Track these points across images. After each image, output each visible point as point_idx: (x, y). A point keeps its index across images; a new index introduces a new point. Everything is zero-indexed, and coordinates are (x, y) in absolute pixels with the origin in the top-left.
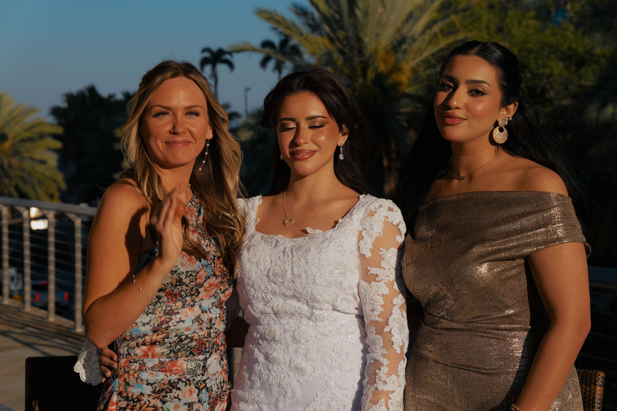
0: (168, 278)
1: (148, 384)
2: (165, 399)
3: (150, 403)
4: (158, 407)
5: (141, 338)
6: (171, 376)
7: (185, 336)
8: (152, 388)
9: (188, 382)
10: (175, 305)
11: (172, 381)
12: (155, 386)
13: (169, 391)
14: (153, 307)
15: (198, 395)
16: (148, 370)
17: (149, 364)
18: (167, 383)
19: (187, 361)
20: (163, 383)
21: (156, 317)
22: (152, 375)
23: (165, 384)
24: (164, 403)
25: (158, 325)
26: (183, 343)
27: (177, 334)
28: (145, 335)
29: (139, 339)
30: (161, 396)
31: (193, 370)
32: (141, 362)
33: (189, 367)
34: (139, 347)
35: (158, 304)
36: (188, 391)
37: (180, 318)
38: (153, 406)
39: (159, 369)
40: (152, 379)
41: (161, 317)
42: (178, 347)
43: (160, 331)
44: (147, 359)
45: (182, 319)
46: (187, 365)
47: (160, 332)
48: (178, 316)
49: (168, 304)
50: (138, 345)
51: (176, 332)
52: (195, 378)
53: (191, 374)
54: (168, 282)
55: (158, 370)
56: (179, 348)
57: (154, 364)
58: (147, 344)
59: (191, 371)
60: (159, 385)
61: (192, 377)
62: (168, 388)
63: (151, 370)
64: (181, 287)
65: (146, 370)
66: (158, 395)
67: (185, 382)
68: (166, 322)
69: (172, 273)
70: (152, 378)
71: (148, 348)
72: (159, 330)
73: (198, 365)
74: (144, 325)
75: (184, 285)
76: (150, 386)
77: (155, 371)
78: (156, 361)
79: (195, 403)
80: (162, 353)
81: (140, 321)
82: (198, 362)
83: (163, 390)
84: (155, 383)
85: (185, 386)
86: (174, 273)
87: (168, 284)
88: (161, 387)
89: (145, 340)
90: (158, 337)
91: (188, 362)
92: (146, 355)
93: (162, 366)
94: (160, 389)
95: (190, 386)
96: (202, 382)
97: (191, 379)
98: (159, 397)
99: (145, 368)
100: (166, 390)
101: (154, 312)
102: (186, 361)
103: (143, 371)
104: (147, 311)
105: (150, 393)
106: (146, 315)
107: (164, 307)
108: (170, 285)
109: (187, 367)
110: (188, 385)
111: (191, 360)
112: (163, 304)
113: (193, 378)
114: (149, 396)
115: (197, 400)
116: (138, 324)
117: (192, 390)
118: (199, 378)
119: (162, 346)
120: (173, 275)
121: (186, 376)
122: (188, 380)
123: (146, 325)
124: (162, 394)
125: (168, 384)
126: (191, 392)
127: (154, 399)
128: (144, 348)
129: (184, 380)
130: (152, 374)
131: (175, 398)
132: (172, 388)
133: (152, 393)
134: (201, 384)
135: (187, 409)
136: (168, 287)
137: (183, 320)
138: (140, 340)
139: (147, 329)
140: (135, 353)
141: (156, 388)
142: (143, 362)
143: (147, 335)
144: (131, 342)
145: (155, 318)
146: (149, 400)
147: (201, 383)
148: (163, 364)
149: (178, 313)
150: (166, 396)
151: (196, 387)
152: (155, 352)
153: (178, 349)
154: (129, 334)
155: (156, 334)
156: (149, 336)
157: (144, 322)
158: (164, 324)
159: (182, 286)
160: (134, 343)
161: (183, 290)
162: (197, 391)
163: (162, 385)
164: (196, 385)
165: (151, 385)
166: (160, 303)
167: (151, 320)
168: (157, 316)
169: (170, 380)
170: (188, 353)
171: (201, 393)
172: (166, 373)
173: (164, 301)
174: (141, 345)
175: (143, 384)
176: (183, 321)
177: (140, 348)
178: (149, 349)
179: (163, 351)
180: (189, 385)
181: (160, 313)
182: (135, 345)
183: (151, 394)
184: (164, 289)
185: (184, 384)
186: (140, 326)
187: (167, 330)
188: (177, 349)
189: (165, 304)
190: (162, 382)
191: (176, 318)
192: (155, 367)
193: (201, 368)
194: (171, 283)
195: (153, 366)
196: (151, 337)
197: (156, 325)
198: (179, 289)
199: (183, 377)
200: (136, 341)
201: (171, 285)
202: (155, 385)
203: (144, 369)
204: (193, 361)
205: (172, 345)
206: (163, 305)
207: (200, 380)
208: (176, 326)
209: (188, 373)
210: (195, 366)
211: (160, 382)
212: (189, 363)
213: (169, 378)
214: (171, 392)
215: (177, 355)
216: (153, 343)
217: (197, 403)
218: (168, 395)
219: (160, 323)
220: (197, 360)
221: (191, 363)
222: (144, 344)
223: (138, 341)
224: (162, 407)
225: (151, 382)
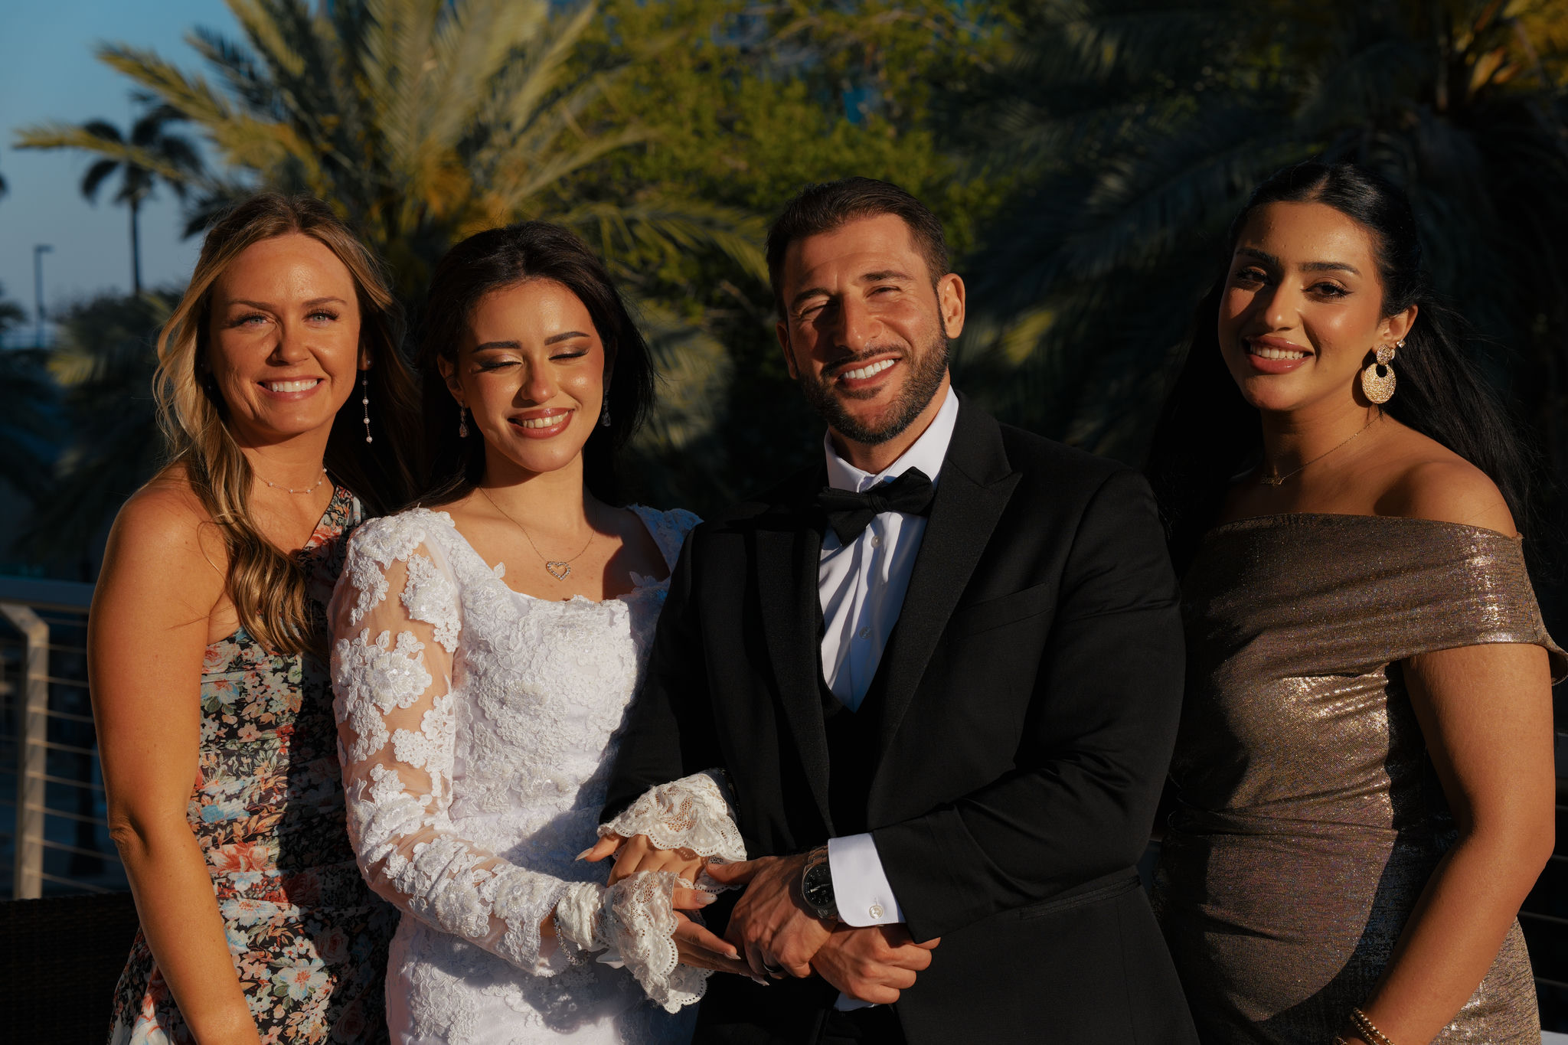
0: (284, 699)
1: (239, 928)
2: (278, 961)
3: (243, 972)
4: (262, 981)
5: (224, 828)
6: (290, 909)
7: (319, 818)
8: (249, 938)
9: (328, 922)
10: (299, 754)
11: (292, 920)
12: (255, 933)
13: (287, 942)
14: (249, 760)
15: (349, 949)
16: (239, 898)
17: (241, 887)
18: (280, 924)
19: (323, 875)
20: (274, 924)
21: (256, 781)
22: (247, 908)
23: (276, 927)
24: (275, 970)
25: (261, 799)
26: (314, 831)
27: (302, 813)
28: (231, 822)
29: (219, 830)
30: (271, 955)
31: (336, 894)
32: (223, 881)
33: (329, 886)
34: (217, 847)
35: (262, 753)
36: (329, 940)
37: (310, 780)
38: (252, 980)
39: (265, 895)
40: (247, 918)
41: (266, 780)
42: (304, 842)
43: (265, 811)
44: (237, 874)
45: (313, 782)
46: (325, 884)
47: (264, 813)
48: (305, 777)
49: (282, 753)
50: (216, 844)
51: (301, 811)
52: (342, 911)
53: (334, 902)
54: (283, 708)
55: (260, 896)
56: (307, 843)
57: (252, 884)
58: (236, 840)
59: (332, 897)
60: (262, 929)
61: (337, 910)
62: (284, 935)
63: (245, 896)
64: (313, 718)
65: (235, 897)
66: (263, 953)
67: (321, 921)
68: (279, 789)
69: (292, 688)
70: (248, 915)
71: (237, 849)
72: (262, 810)
73: (348, 882)
74: (229, 798)
75: (320, 713)
76: (243, 931)
77: (255, 899)
78: (256, 877)
79: (343, 965)
80: (270, 857)
81: (221, 790)
82: (348, 876)
83: (272, 940)
84: (255, 925)
85: (322, 929)
86: (296, 688)
87: (283, 712)
88: (269, 934)
89: (232, 832)
90: (260, 824)
91: (327, 876)
92: (234, 864)
93: (270, 888)
94: (267, 939)
95: (333, 930)
96: (358, 920)
97: (335, 914)
98: (265, 957)
99: (233, 894)
100: (281, 941)
101: (253, 771)
102: (321, 874)
103: (227, 900)
104: (238, 769)
105: (245, 949)
106: (235, 778)
107: (274, 760)
108: (287, 715)
109: (325, 887)
110: (328, 928)
111: (331, 873)
112: (270, 752)
113: (338, 913)
114: (242, 959)
115: (349, 958)
116: (215, 799)
117: (338, 938)
118: (351, 911)
119: (269, 841)
120: (295, 692)
121: (323, 910)
122: (327, 916)
123: (235, 800)
124: (271, 949)
125: (283, 927)
126: (334, 942)
127: (252, 964)
128: (230, 849)
129: (318, 916)
130: (248, 905)
131: (300, 956)
132: (292, 936)
133: (248, 950)
134: (357, 924)
135: (327, 981)
136: (283, 718)
137: (316, 783)
138: (221, 834)
139: (237, 808)
140: (210, 860)
141: (256, 936)
142: (228, 880)
143: (235, 820)
144: (202, 836)
145: (253, 783)
146: (241, 968)
147: (356, 921)
148: (272, 882)
149: (306, 769)
150: (281, 954)
151: (346, 932)
152: (253, 856)
153: (304, 846)
154: (198, 820)
155: (256, 817)
156: (241, 823)
157: (229, 792)
158: (274, 794)
159: (315, 715)
160: (209, 839)
161: (316, 724)
162: (347, 939)
163: (270, 931)
164: (346, 927)
165: (247, 929)
166: (266, 751)
167: (244, 789)
168: (257, 778)
169: (289, 918)
170: (325, 854)
171: (357, 944)
172: (279, 904)
173: (274, 747)
174: (224, 844)
175: (229, 928)
176: (316, 787)
177: (220, 850)
178: (239, 851)
179: (270, 853)
180: (332, 927)
181: (266, 772)
182: (210, 843)
183: (247, 953)
184: (274, 723)
185: (319, 925)
186: (222, 804)
187: (281, 808)
188: (301, 846)
189: (277, 752)
190: (270, 922)
191: (301, 781)
192: (255, 891)
193: (354, 889)
194: (290, 710)
195: (249, 889)
196: (244, 824)
197: (256, 798)
198: (307, 720)
199: (317, 912)
200: (213, 835)
201: (291, 715)
202: (255, 931)
203: (230, 894)
204: (337, 874)
205: (291, 838)
206: (273, 755)
207: (354, 916)
208: (300, 797)
209: (326, 901)
210: (341, 884)
211: (265, 924)
212: (328, 880)
213: (287, 913)
214: (291, 943)
215: (302, 861)
216: (250, 838)
217: (349, 966)
218: (285, 950)
219: (264, 794)
220: (343, 870)
221: (332, 879)
222: (230, 841)
223: (216, 834)
224: (270, 981)
225: (247, 924)
